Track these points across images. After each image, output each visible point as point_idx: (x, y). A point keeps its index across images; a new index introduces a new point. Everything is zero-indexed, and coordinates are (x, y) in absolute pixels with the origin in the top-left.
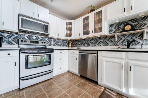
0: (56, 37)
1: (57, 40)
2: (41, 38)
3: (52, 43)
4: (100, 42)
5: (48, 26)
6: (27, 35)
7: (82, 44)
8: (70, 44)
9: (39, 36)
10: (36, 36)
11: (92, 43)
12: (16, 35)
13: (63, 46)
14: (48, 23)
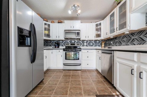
0: (87, 39)
1: (89, 42)
2: (77, 41)
3: (85, 44)
4: (134, 39)
5: (79, 32)
6: (69, 40)
7: (113, 43)
8: (103, 44)
9: (76, 40)
10: (74, 41)
11: (124, 41)
12: (65, 41)
13: (96, 46)
14: (80, 30)
